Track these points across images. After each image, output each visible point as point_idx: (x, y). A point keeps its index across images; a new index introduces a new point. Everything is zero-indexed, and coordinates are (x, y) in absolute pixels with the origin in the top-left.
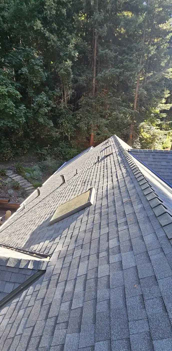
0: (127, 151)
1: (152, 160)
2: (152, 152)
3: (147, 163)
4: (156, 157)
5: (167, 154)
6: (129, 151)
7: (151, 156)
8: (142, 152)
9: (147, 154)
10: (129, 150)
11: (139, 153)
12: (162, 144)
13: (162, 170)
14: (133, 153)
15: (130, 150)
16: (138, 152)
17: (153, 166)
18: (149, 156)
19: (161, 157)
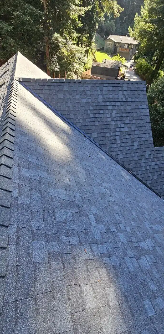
0: (17, 81)
1: (48, 92)
2: (47, 82)
3: (42, 96)
4: (52, 88)
5: (63, 84)
6: (20, 82)
7: (46, 87)
8: (36, 82)
9: (42, 84)
10: (19, 79)
11: (33, 84)
12: (84, 64)
13: (59, 104)
14: (25, 83)
15: (21, 80)
16: (31, 82)
17: (50, 100)
18: (44, 87)
19: (57, 88)
